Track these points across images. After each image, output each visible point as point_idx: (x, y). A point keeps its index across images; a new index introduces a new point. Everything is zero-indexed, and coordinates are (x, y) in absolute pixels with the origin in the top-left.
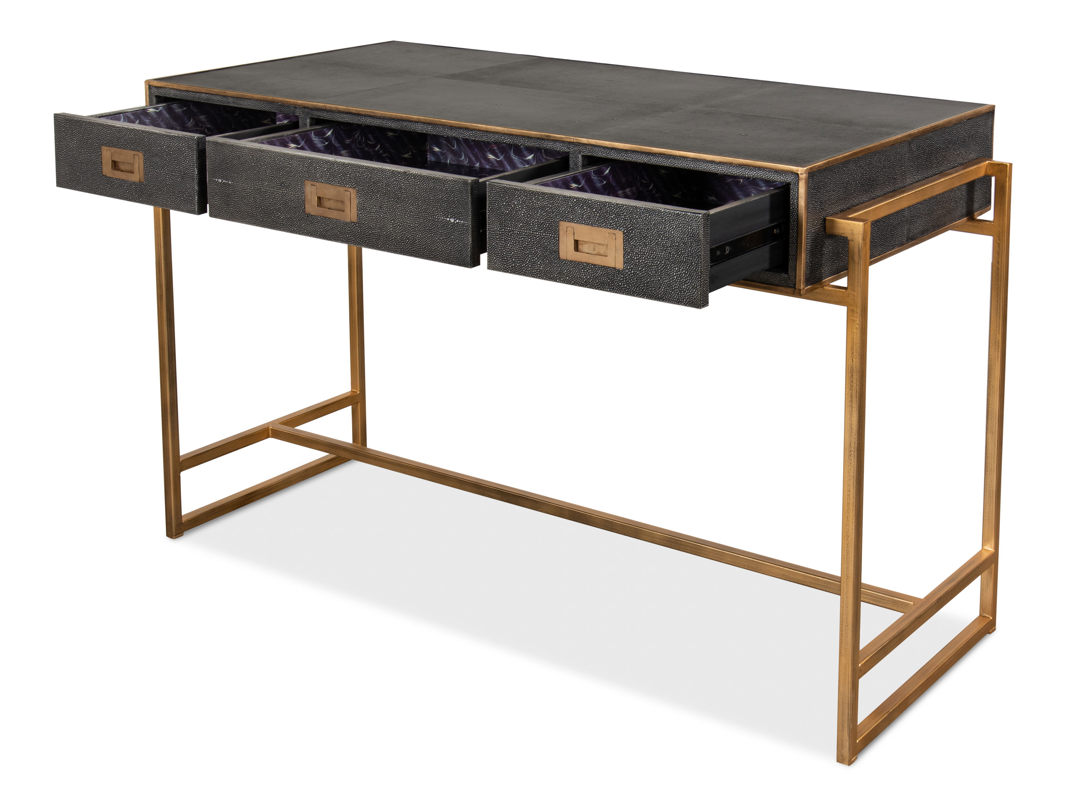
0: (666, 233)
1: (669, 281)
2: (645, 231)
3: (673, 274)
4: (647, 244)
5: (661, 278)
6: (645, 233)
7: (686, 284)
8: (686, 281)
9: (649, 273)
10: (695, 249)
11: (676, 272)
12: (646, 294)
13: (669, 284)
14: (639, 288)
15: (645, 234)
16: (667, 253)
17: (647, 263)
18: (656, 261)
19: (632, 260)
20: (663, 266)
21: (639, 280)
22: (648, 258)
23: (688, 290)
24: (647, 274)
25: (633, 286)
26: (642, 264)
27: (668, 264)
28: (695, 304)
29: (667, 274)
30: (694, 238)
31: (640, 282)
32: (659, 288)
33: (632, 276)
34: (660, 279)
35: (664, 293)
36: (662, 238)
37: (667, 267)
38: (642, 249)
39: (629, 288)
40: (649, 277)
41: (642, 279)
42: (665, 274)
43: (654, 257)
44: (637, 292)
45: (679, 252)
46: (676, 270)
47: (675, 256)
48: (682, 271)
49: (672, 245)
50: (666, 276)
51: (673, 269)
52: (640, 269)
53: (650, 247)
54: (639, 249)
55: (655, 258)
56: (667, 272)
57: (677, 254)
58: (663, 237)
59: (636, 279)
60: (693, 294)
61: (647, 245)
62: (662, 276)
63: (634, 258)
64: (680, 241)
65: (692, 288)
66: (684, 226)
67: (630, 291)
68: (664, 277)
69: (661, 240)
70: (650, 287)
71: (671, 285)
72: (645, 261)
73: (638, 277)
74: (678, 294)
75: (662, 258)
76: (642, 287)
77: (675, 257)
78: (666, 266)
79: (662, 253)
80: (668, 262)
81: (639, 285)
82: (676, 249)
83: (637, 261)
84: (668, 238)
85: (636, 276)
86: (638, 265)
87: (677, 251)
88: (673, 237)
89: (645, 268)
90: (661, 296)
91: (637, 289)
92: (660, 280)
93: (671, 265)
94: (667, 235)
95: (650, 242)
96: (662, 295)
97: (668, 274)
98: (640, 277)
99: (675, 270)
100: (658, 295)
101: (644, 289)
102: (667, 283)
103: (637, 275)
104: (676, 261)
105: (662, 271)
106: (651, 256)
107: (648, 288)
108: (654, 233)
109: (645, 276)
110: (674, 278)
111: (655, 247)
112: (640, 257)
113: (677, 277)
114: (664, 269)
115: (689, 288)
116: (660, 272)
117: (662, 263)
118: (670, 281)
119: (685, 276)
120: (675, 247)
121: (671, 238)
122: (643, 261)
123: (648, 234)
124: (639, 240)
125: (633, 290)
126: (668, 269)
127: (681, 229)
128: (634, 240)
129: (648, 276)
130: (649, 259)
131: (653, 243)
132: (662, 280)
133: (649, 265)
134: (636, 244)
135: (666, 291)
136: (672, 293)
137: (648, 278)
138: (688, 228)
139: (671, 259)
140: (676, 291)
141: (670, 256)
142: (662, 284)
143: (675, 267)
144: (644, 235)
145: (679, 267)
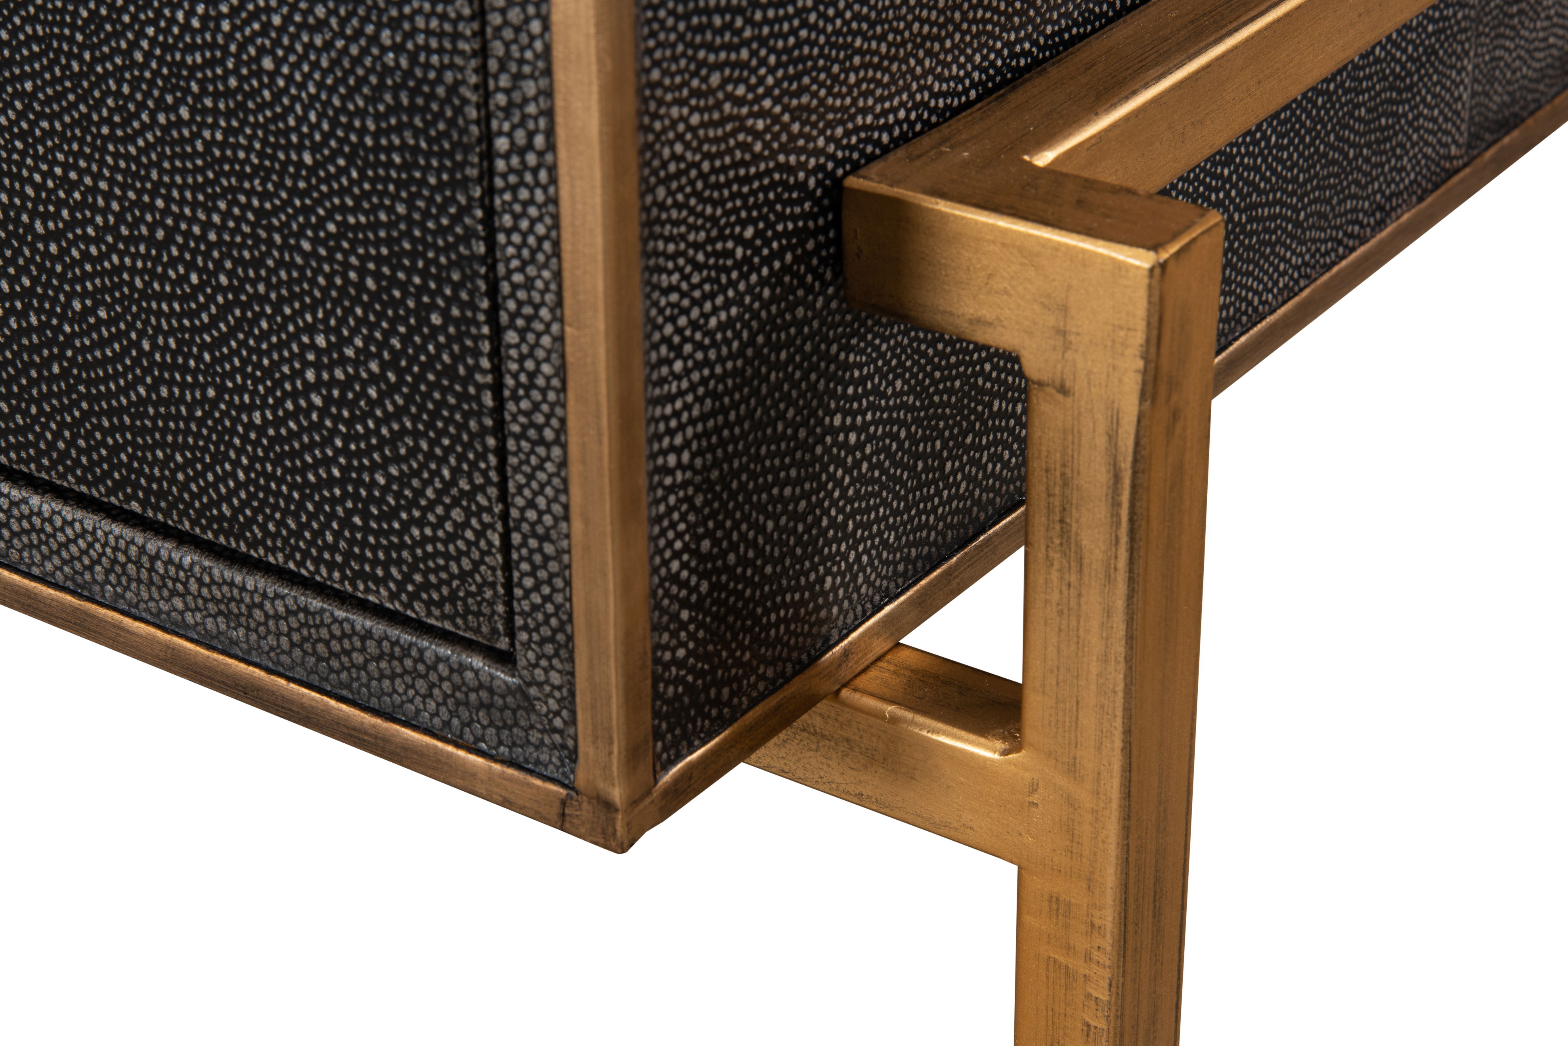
0: (222, 62)
1: (278, 423)
2: (79, 37)
3: (301, 373)
4: (105, 130)
5: (221, 389)
6: (82, 47)
7: (398, 459)
8: (397, 437)
9: (137, 345)
10: (442, 209)
11: (318, 366)
12: (136, 486)
13: (277, 439)
14: (89, 435)
15: (80, 58)
16: (243, 218)
17: (118, 270)
18: (173, 262)
19: (22, 240)
20: (227, 308)
21: (78, 379)
22: (118, 237)
23: (413, 503)
24: (125, 351)
25: (50, 417)
26: (85, 276)
27: (263, 299)
28: (467, 611)
29: (259, 366)
30: (428, 124)
31: (88, 397)
32: (219, 458)
33: (34, 349)
34: (219, 398)
35: (252, 496)
36: (198, 98)
37: (257, 317)
38: (75, 167)
39: (27, 428)
40: (147, 371)
41: (98, 381)
42: (245, 362)
43: (160, 234)
44: (77, 463)
45: (330, 216)
46: (318, 351)
47: (298, 248)
48: (356, 363)
49: (273, 158)
50: (256, 381)
51: (296, 337)
52: (77, 305)
53: (127, 157)
54: (55, 162)
55: (169, 240)
56: (261, 353)
57: (316, 228)
58: (204, 91)
59: (65, 373)
60: (451, 538)
61: (105, 139)
62: (225, 375)
63: (30, 228)
64: (326, 136)
65: (439, 493)
66: (343, 22)
67: (35, 446)
68: (240, 390)
69: (193, 110)
70: (156, 445)
71: (293, 454)
72: (103, 256)
73: (72, 361)
74: (346, 522)
75: (211, 246)
76: (105, 432)
77: (305, 255)
78: (245, 306)
79: (208, 212)
80: (254, 283)
81: (86, 416)
82: (303, 194)
83: (53, 248)
84: (241, 106)
85: (61, 357)
86: (62, 277)
87: (311, 210)
88: (277, 96)
89: (109, 308)
90: (236, 511)
91: (75, 436)
92: (214, 403)
93: (277, 309)
94: (233, 82)
95: (126, 123)
96: (240, 510)
97: (268, 373)
98: (86, 366)
99: (313, 346)
100: (212, 503)
101: (116, 449)
102: (261, 431)
103: (63, 347)
104: (313, 282)
105: (223, 340)
106: (138, 221)
107: (145, 447)
108: (139, 57)
109: (118, 357)
110: (311, 406)
111: (158, 165)
112: (70, 225)
113: (328, 400)
114: (232, 331)
115: (419, 493)
116: (210, 347)
117: (219, 288)
118: (283, 422)
119: (379, 402)
120: (296, 177)
121: (261, 108)
122: (93, 250)
123: (104, 59)
124: (48, 101)
125: (52, 445)
126: (264, 336)
127: (328, 45)
128: (16, 95)
129: (136, 361)
130: (127, 240)
131: (145, 128)
132: (230, 404)
133: (131, 285)
134: (33, 124)
135: (267, 489)
136: (301, 505)
137: (140, 380)
138: (374, 39)
139: (280, 263)
140: (334, 501)
141: (270, 242)
142: (233, 432)
143: (311, 330)
144: (76, 66)
145: (337, 331)
